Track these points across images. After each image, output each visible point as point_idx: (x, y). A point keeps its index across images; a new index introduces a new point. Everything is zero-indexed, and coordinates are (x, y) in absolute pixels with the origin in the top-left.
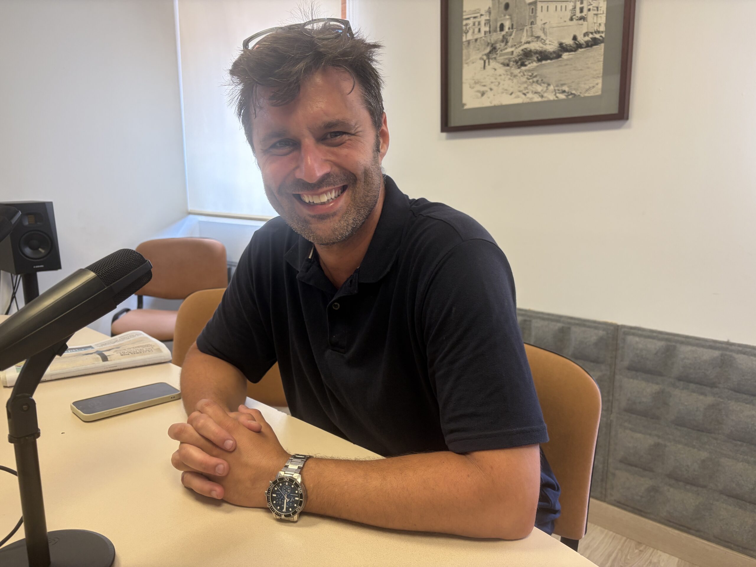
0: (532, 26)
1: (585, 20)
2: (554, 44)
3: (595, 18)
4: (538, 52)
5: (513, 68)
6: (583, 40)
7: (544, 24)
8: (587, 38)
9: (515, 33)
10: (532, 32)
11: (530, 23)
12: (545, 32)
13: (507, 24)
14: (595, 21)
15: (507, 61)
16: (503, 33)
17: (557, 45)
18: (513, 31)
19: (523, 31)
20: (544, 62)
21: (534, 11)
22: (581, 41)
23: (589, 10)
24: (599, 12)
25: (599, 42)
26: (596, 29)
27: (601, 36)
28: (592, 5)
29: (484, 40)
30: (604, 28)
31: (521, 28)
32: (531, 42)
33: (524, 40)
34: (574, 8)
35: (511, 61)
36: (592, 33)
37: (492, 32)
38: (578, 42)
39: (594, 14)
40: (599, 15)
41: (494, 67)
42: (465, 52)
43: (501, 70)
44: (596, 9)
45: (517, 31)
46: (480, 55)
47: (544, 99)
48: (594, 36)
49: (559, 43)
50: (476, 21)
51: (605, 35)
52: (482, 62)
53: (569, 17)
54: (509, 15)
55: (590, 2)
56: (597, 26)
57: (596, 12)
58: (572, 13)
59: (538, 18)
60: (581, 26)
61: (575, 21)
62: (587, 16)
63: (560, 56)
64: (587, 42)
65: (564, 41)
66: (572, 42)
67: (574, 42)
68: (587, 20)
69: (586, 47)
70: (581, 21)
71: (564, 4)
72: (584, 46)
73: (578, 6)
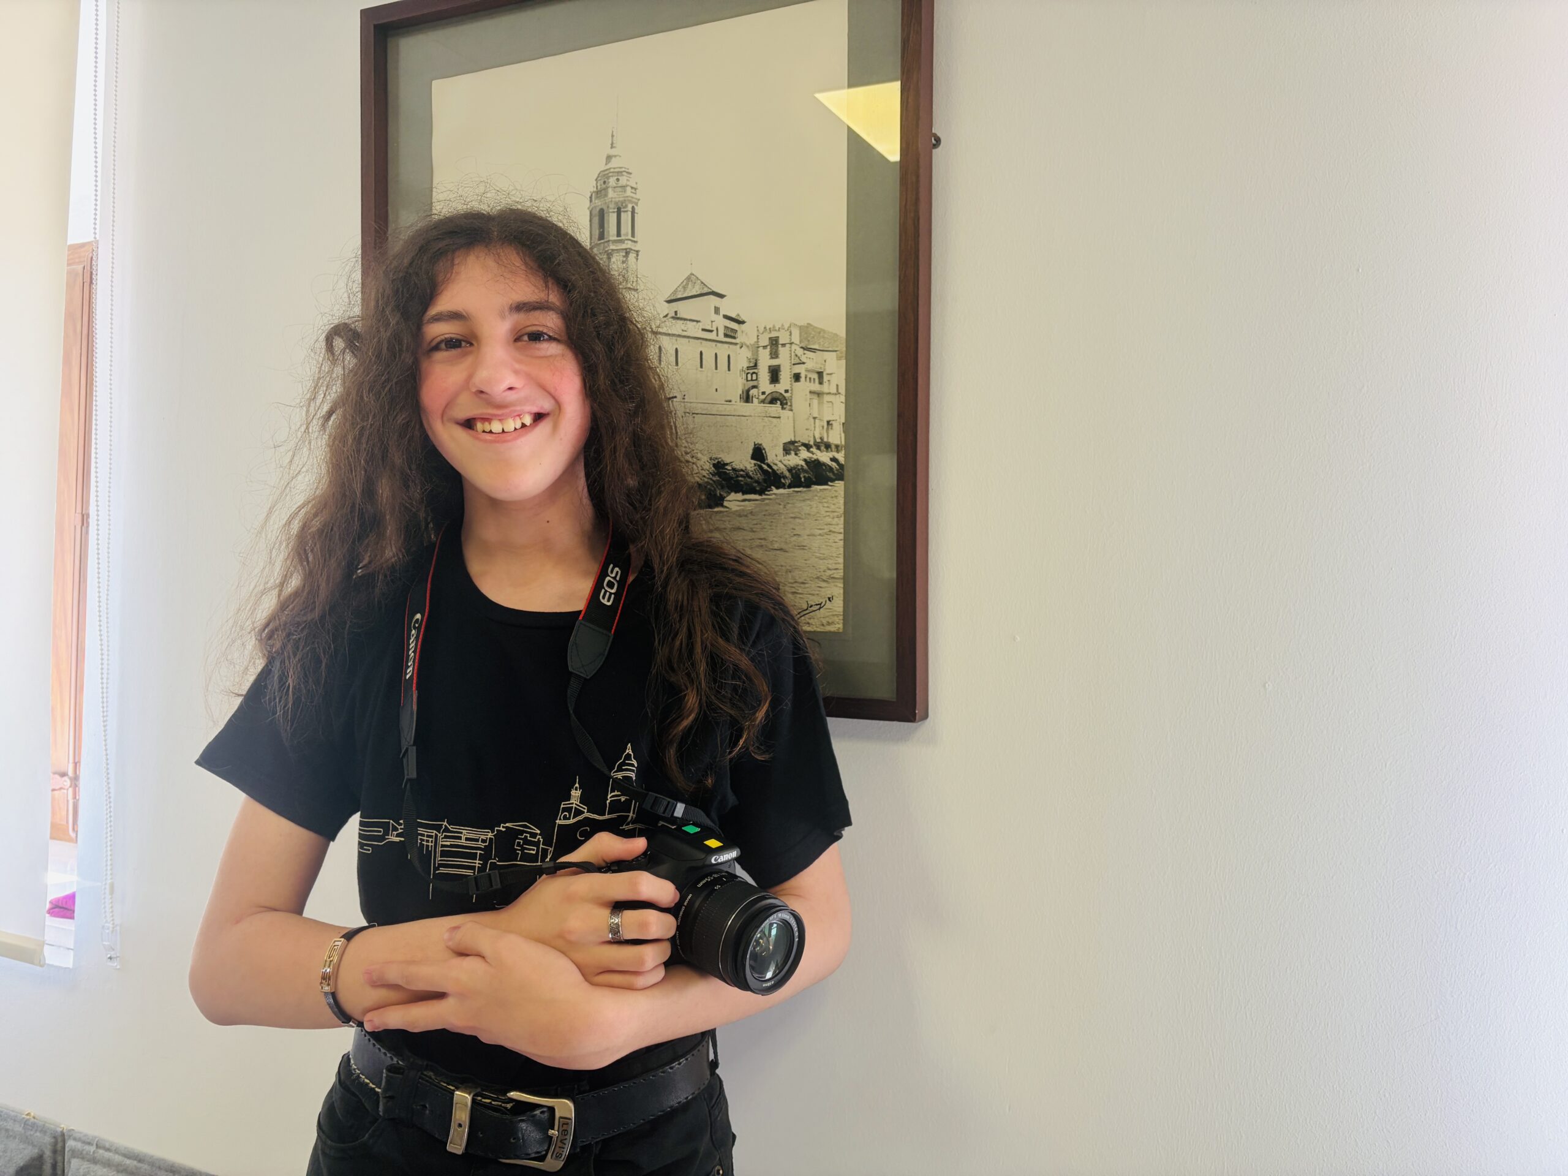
1: (788, 407)
2: (700, 463)
3: (815, 402)
6: (781, 461)
8: (794, 460)
14: (815, 414)
17: (709, 466)
22: (776, 465)
23: (797, 377)
24: (825, 388)
25: (830, 475)
26: (817, 436)
27: (834, 459)
28: (804, 363)
30: (843, 435)
34: (752, 365)
36: (807, 447)
38: (769, 466)
39: (810, 392)
40: (826, 398)
44: (816, 376)
48: (815, 457)
49: (715, 462)
51: (846, 457)
53: (740, 392)
55: (796, 355)
56: (823, 427)
57: (816, 387)
58: (747, 381)
60: (774, 420)
61: (755, 407)
62: (791, 393)
63: (719, 501)
64: (794, 471)
65: (727, 461)
66: (753, 465)
67: (755, 465)
68: (791, 406)
69: (790, 487)
70: (776, 409)
71: (723, 351)
72: (788, 482)
73: (765, 361)
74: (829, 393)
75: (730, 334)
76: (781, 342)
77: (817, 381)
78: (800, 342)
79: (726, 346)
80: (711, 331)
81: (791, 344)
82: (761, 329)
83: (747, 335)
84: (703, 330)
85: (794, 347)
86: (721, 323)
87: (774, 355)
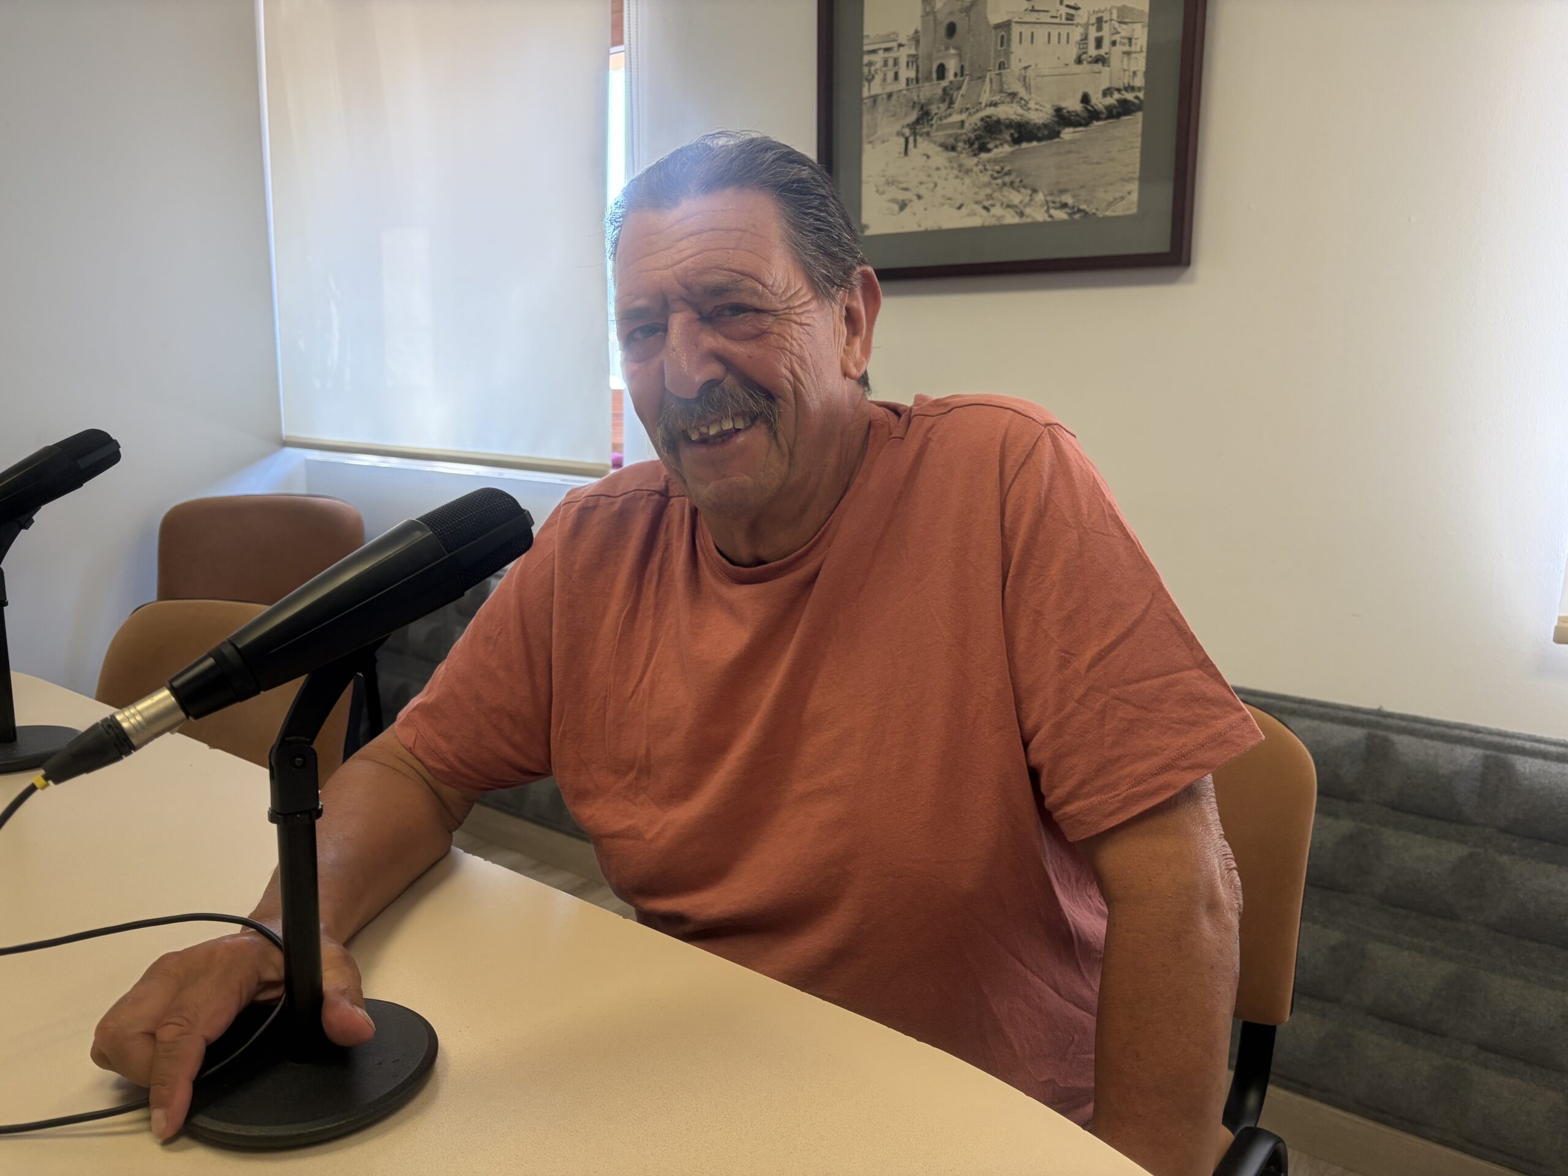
0: (1002, 71)
1: (1106, 64)
2: (1044, 110)
3: (1126, 59)
4: (1013, 124)
5: (962, 156)
6: (1100, 103)
7: (1026, 68)
8: (1110, 101)
9: (968, 83)
10: (1001, 83)
11: (997, 67)
12: (1027, 85)
13: (952, 66)
14: (1125, 67)
15: (951, 141)
16: (944, 83)
17: (1051, 111)
18: (964, 80)
19: (984, 81)
20: (1024, 145)
21: (1005, 41)
22: (1096, 105)
23: (1114, 43)
24: (1133, 49)
25: (1133, 108)
26: (1126, 82)
27: (1137, 97)
28: (1118, 33)
29: (905, 95)
30: (1143, 80)
31: (979, 75)
32: (1000, 103)
33: (985, 98)
34: (1084, 37)
35: (960, 141)
36: (1119, 90)
37: (921, 81)
38: (1092, 107)
39: (1124, 53)
40: (1134, 55)
41: (923, 152)
42: (866, 118)
43: (940, 158)
44: (1126, 41)
45: (971, 81)
46: (898, 127)
47: (1025, 220)
48: (1123, 97)
49: (1056, 108)
50: (891, 57)
51: (1145, 94)
52: (902, 140)
53: (1074, 57)
54: (956, 48)
55: (1114, 28)
56: (1129, 76)
57: (1126, 48)
58: (1080, 49)
59: (1012, 57)
60: (1097, 75)
61: (1085, 66)
62: (1110, 55)
63: (1057, 134)
64: (1109, 109)
65: (1064, 104)
66: (1081, 108)
67: (1084, 107)
68: (1109, 63)
69: (1107, 118)
70: (1098, 67)
71: (1064, 30)
72: (1103, 116)
73: (1093, 34)
74: (1135, 52)
75: (1070, 17)
76: (1105, 19)
77: (1127, 44)
78: (1118, 17)
79: (1066, 26)
80: (1056, 17)
81: (1111, 20)
82: (1091, 12)
83: (1082, 17)
84: (1052, 17)
85: (1113, 22)
86: (1064, 11)
87: (1099, 29)
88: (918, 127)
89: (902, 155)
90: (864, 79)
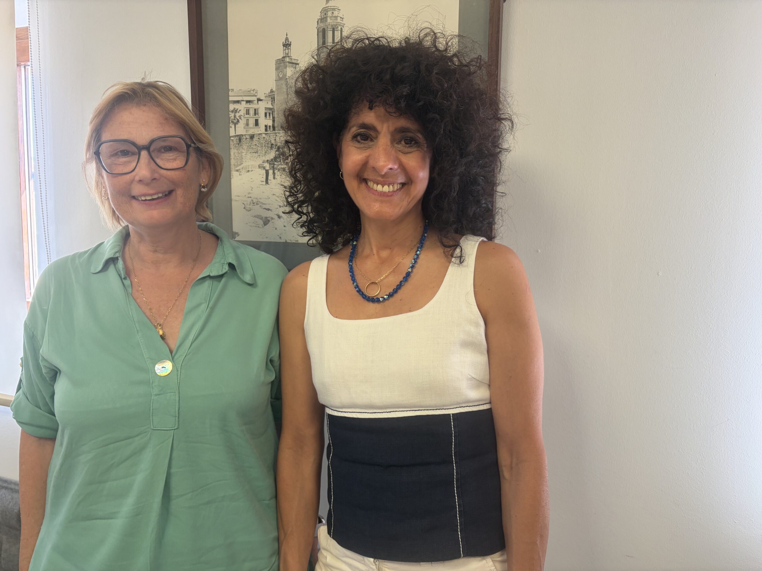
37: (276, 129)
41: (281, 183)
42: (233, 152)
46: (259, 161)
50: (252, 108)
88: (275, 163)
89: (264, 183)
90: (230, 122)
